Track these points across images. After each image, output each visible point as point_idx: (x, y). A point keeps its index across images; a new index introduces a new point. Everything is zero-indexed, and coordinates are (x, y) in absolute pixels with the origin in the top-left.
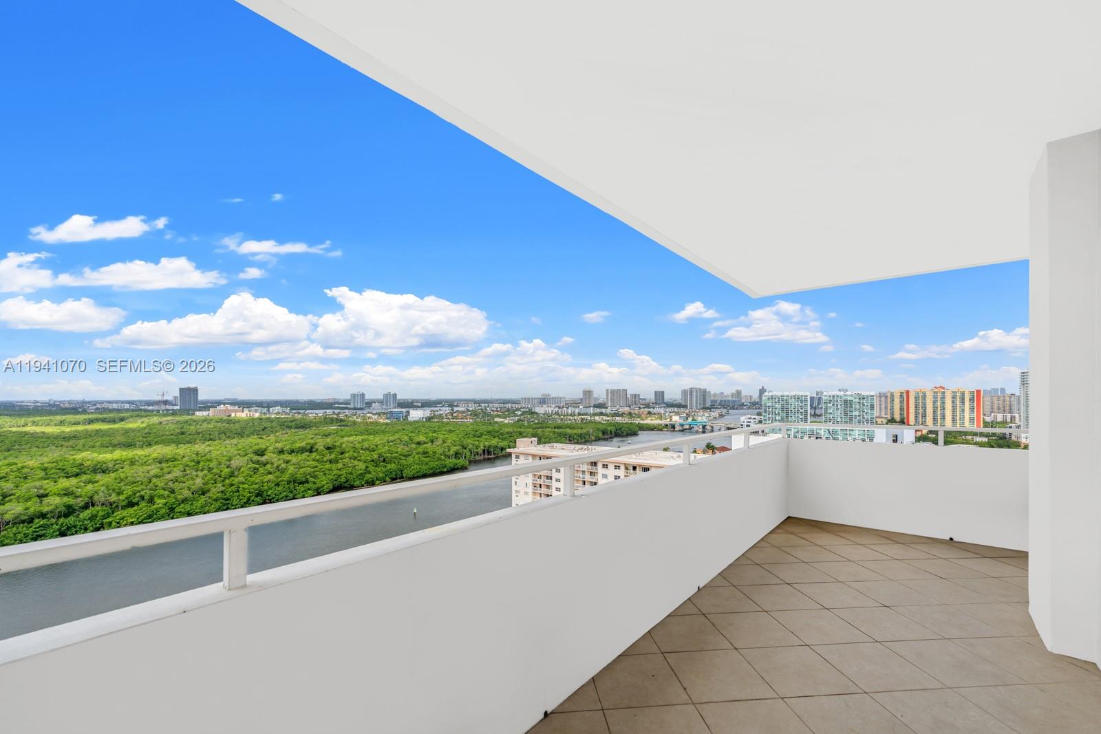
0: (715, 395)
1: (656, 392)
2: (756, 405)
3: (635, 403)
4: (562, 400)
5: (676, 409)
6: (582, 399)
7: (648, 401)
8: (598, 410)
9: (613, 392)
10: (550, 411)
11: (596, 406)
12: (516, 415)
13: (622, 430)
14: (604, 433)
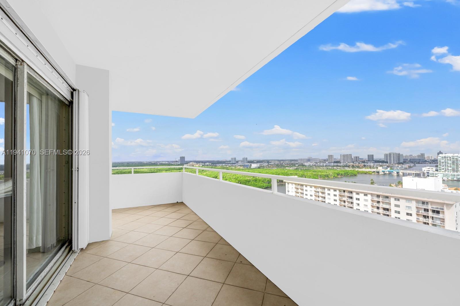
0: (406, 156)
1: (368, 156)
2: (434, 162)
3: (357, 160)
4: (318, 159)
5: (380, 164)
6: (328, 159)
7: (364, 159)
8: (336, 164)
9: (344, 156)
10: (312, 165)
11: (335, 162)
12: (295, 166)
13: (348, 173)
14: (338, 175)
